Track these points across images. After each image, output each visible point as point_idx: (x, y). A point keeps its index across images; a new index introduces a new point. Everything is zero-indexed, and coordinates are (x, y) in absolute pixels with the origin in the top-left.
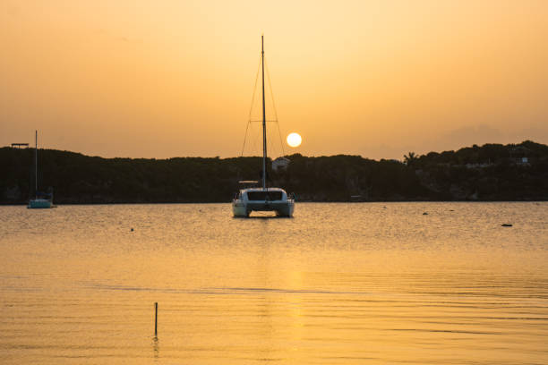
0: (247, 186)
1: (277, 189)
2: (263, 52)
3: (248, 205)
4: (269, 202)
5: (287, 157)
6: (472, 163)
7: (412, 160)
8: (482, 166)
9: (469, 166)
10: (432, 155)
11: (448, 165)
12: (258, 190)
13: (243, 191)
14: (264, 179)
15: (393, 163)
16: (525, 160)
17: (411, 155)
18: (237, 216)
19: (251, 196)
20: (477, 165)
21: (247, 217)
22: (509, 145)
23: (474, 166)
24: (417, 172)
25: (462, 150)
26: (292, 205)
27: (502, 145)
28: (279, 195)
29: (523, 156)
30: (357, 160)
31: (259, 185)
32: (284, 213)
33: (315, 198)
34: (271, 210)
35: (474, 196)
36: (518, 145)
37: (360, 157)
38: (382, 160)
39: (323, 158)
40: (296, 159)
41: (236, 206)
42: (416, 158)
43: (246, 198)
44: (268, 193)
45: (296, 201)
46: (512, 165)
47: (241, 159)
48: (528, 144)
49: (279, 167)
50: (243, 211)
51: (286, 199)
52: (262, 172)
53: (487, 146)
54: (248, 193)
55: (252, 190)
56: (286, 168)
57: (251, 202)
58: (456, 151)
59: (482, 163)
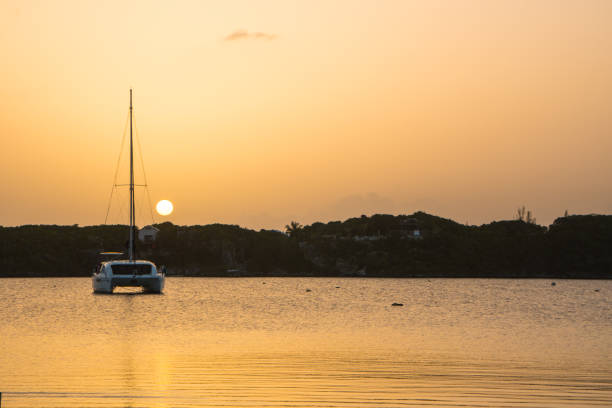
0: (110, 258)
1: (145, 262)
2: (131, 108)
3: (113, 279)
4: (137, 276)
5: (155, 225)
6: (360, 235)
7: (295, 230)
8: (371, 239)
9: (357, 238)
10: (317, 225)
11: (335, 236)
12: (124, 262)
13: (106, 264)
14: (131, 250)
15: (274, 234)
16: (417, 233)
17: (294, 225)
18: (97, 292)
19: (116, 269)
20: (366, 237)
21: (111, 293)
22: (400, 216)
23: (362, 239)
24: (301, 244)
25: (350, 221)
26: (163, 280)
27: (392, 216)
28: (147, 269)
29: (415, 228)
30: (233, 231)
31: (121, 258)
32: (153, 288)
33: (187, 272)
34: (138, 286)
35: (363, 272)
36: (410, 216)
37: (238, 226)
38: (263, 230)
39: (197, 227)
40: (166, 229)
41: (98, 280)
42: (299, 229)
43: (110, 271)
44: (135, 266)
45: (167, 275)
46: (403, 238)
47: (104, 228)
48: (420, 215)
49: (147, 237)
50: (107, 286)
51: (156, 273)
52: (128, 243)
53: (377, 217)
54: (113, 267)
55: (116, 262)
56: (154, 238)
57: (116, 276)
58: (343, 221)
59: (371, 235)
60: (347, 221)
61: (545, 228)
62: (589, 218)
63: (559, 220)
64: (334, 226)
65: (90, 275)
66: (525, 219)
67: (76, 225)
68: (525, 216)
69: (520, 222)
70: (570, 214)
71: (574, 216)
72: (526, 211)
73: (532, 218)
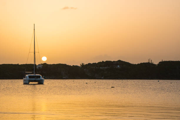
0: (28, 74)
1: (38, 75)
2: (34, 29)
4: (36, 79)
5: (42, 64)
6: (102, 67)
7: (83, 65)
8: (105, 68)
9: (101, 68)
10: (89, 64)
11: (94, 67)
12: (32, 75)
13: (27, 75)
14: (34, 71)
15: (77, 66)
16: (118, 66)
17: (83, 64)
18: (25, 84)
19: (30, 77)
21: (28, 84)
22: (114, 61)
23: (102, 68)
24: (85, 70)
26: (44, 80)
27: (111, 61)
28: (40, 76)
29: (118, 65)
30: (65, 66)
31: (32, 74)
32: (41, 83)
34: (36, 82)
35: (103, 78)
36: (117, 61)
37: (66, 64)
38: (73, 66)
39: (54, 64)
40: (45, 65)
41: (25, 80)
43: (28, 78)
44: (36, 76)
45: (45, 79)
46: (114, 68)
47: (26, 65)
48: (119, 61)
49: (39, 67)
50: (27, 82)
51: (42, 78)
52: (34, 69)
53: (107, 61)
54: (29, 76)
55: (30, 75)
56: (41, 68)
57: (30, 79)
58: (97, 63)
59: (105, 67)
60: (98, 63)
61: (156, 65)
62: (169, 62)
63: (160, 62)
64: (94, 64)
65: (22, 79)
66: (150, 62)
67: (18, 64)
68: (150, 61)
69: (149, 63)
70: (163, 61)
71: (165, 61)
72: (151, 60)
73: (152, 62)
